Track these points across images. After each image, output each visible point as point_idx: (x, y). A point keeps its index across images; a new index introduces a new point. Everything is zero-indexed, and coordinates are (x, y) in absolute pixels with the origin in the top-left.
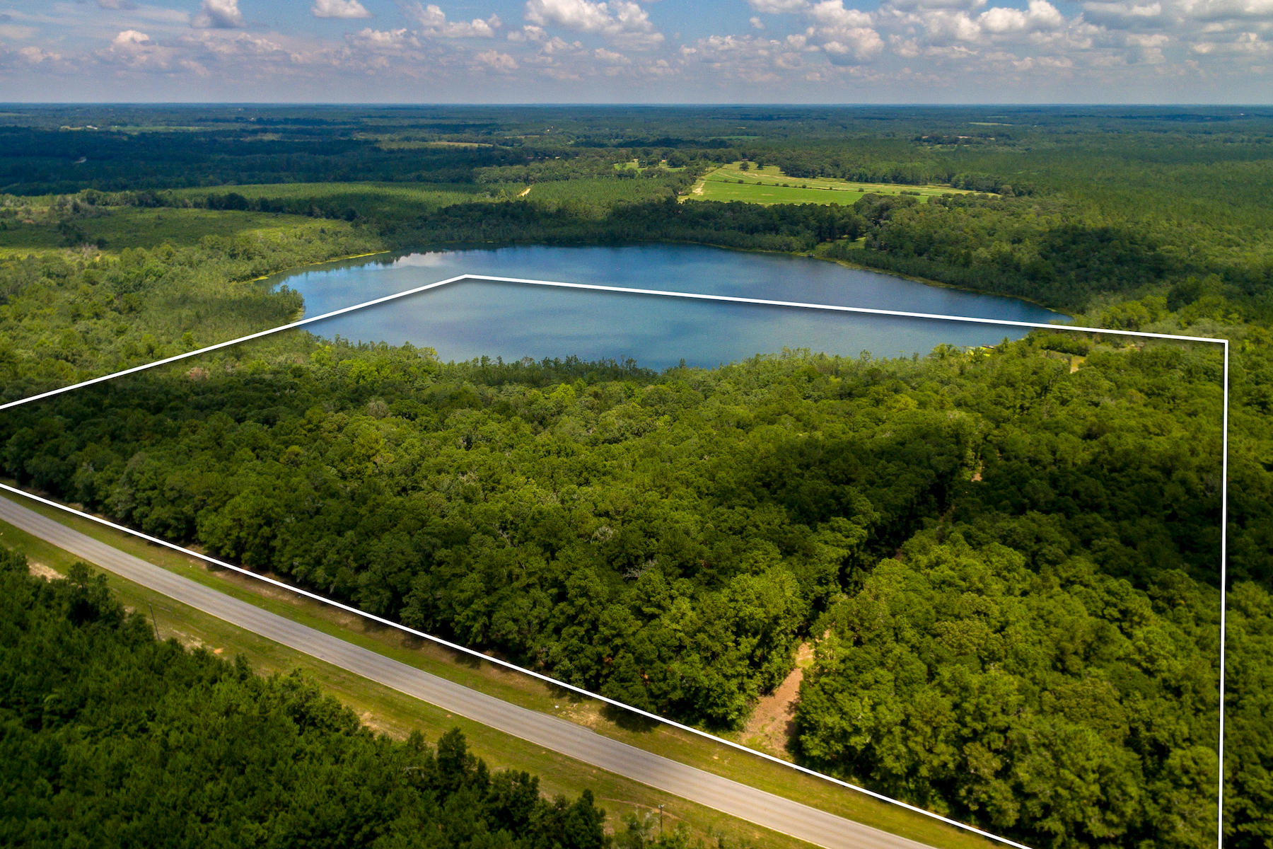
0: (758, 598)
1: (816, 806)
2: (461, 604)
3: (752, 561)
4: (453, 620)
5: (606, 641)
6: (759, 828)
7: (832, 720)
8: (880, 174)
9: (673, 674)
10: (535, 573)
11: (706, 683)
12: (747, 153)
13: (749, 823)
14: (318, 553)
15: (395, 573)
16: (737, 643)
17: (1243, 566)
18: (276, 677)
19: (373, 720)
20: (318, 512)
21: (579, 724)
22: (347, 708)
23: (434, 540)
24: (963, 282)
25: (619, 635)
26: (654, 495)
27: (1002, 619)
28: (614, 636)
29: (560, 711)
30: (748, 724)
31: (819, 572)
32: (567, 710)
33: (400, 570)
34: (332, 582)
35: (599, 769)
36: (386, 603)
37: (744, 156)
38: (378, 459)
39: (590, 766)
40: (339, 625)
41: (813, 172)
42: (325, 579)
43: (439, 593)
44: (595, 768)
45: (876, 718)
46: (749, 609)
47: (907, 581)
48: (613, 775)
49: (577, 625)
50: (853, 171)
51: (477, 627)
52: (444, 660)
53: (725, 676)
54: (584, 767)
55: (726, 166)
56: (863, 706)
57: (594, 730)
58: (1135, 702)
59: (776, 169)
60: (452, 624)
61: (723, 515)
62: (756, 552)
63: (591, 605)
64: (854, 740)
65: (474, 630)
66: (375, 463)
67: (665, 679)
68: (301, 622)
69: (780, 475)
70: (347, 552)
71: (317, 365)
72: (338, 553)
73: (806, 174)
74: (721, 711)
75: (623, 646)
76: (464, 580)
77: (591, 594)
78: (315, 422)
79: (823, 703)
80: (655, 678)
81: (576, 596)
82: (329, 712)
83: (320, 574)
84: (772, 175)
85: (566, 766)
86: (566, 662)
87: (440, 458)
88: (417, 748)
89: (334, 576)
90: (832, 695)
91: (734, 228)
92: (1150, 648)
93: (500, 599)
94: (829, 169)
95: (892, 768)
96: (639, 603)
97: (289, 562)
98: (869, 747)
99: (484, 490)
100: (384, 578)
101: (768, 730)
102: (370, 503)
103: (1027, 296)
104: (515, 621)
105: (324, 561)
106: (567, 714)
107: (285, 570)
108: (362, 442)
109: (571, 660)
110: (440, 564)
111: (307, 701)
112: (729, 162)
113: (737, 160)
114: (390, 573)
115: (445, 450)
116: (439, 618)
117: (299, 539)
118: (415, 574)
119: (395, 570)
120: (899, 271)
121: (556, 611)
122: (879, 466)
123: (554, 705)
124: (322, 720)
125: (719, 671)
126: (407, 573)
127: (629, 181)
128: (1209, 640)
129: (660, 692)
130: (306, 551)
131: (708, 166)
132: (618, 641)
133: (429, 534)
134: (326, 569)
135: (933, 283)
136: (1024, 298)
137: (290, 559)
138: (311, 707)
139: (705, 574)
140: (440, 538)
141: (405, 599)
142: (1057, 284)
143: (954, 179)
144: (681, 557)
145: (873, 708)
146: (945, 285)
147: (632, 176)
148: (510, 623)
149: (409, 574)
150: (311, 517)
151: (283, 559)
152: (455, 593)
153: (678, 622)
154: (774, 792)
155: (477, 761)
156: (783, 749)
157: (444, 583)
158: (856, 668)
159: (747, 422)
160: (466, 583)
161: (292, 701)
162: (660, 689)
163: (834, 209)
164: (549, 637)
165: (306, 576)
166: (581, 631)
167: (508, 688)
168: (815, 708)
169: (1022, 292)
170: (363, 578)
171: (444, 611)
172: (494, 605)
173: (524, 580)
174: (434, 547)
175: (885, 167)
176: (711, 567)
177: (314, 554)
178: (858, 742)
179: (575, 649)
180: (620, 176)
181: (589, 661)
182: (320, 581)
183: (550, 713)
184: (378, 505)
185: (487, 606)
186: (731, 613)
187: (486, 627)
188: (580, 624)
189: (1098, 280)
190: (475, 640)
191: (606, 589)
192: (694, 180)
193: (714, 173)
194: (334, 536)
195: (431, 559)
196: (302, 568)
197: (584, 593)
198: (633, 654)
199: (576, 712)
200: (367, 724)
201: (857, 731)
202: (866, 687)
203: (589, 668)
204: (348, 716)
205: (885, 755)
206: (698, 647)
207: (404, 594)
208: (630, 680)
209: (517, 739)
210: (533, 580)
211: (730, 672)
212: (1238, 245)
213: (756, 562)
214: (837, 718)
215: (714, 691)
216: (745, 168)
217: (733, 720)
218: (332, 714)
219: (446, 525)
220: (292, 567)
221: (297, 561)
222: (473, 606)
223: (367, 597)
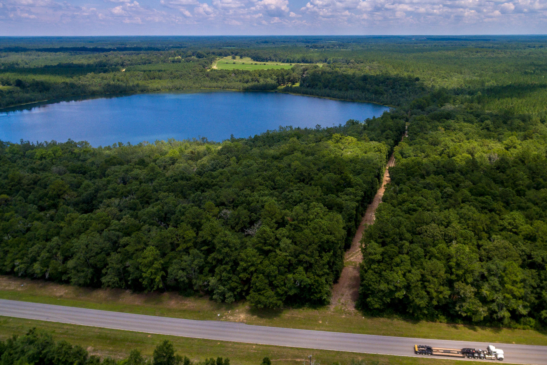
0: (328, 230)
1: (384, 335)
2: (145, 266)
3: (316, 214)
4: (141, 277)
5: (245, 270)
6: (360, 354)
7: (383, 286)
8: (296, 59)
9: (290, 280)
10: (190, 240)
11: (309, 282)
12: (234, 52)
13: (353, 353)
14: (34, 254)
15: (95, 256)
16: (321, 257)
17: (522, 185)
18: (15, 338)
19: (94, 351)
20: (28, 230)
21: (235, 322)
22: (77, 347)
23: (117, 233)
24: (347, 98)
25: (252, 265)
26: (247, 191)
27: (447, 221)
28: (249, 266)
29: (221, 317)
30: (332, 300)
31: (348, 215)
32: (225, 316)
33: (97, 254)
34: (47, 271)
35: (257, 344)
36: (90, 276)
37: (232, 53)
38: (66, 196)
39: (250, 344)
40: (56, 297)
41: (266, 59)
42: (41, 270)
43: (128, 263)
44: (253, 344)
45: (407, 280)
46: (325, 237)
47: (393, 212)
48: (266, 346)
49: (225, 264)
50: (284, 58)
51: (158, 278)
52: (136, 303)
53: (318, 276)
54: (247, 346)
55: (225, 58)
56: (399, 276)
57: (246, 323)
58: (520, 247)
59: (249, 59)
60: (140, 280)
61: (288, 196)
62: (316, 209)
63: (231, 251)
64: (397, 295)
65: (157, 280)
66: (64, 199)
67: (285, 284)
68: (26, 301)
69: (309, 174)
70: (54, 251)
71: (11, 155)
72: (48, 252)
73: (263, 60)
74: (319, 296)
75: (255, 271)
76: (145, 251)
77: (231, 245)
78: (16, 180)
79: (376, 279)
80: (279, 285)
81: (222, 248)
82: (63, 353)
83: (37, 267)
84: (247, 60)
85: (235, 348)
86: (221, 287)
87: (107, 191)
88: (136, 361)
89: (48, 267)
90: (380, 273)
91: (237, 81)
92: (515, 222)
93: (170, 259)
94: (273, 58)
95: (420, 305)
96: (260, 245)
97: (12, 264)
98: (406, 296)
99: (141, 203)
100: (86, 261)
101: (342, 301)
102: (67, 219)
103: (374, 101)
104: (183, 270)
105: (39, 258)
106: (226, 318)
107: (8, 270)
108: (53, 187)
109: (224, 285)
110: (124, 246)
111: (43, 349)
112: (226, 56)
113: (229, 55)
114: (90, 257)
115: (110, 186)
116: (130, 278)
117: (16, 248)
118: (108, 254)
119: (94, 254)
120: (318, 95)
121: (209, 259)
122: (352, 166)
123: (216, 315)
124: (58, 360)
125: (315, 274)
126: (103, 255)
127: (178, 64)
128: (532, 215)
129: (283, 292)
130: (23, 255)
131: (216, 58)
132: (252, 269)
133: (113, 230)
134: (41, 264)
135: (334, 99)
136: (374, 102)
137: (11, 262)
138: (47, 352)
139: (291, 225)
140: (121, 232)
141: (104, 271)
142: (386, 95)
143: (328, 60)
144: (275, 218)
145: (404, 275)
146: (339, 100)
147: (180, 62)
148: (180, 272)
149: (104, 255)
150: (24, 234)
151: (6, 264)
152: (139, 260)
153: (286, 252)
154: (359, 333)
155: (183, 359)
156: (354, 309)
157: (129, 256)
158: (389, 256)
159: (277, 156)
160: (146, 253)
161: (31, 352)
162: (283, 290)
163: (283, 71)
164: (206, 275)
165: (25, 272)
166: (228, 268)
167: (184, 311)
168: (373, 282)
169: (372, 100)
170: (71, 263)
171: (133, 273)
172: (166, 263)
173: (184, 246)
174: (118, 237)
175: (298, 56)
176: (293, 220)
177: (30, 256)
178: (400, 294)
179: (226, 279)
180: (173, 62)
181: (236, 284)
182: (38, 271)
183: (216, 320)
184: (73, 219)
185: (162, 264)
186: (316, 240)
187: (164, 278)
188: (227, 263)
189: (401, 93)
190: (158, 286)
191: (239, 241)
192: (212, 63)
193: (220, 60)
194: (44, 242)
195: (117, 245)
196: (22, 266)
197: (227, 244)
198: (263, 274)
199: (232, 315)
200: (92, 354)
201: (398, 289)
202: (398, 265)
203: (237, 288)
204: (78, 352)
205: (415, 298)
206: (300, 262)
207: (102, 268)
208: (264, 289)
209: (199, 340)
210: (189, 244)
211: (321, 273)
212: (446, 78)
213: (318, 214)
214: (386, 285)
215: (313, 285)
216: (234, 58)
217: (325, 299)
218: (66, 353)
219: (123, 224)
220: (14, 266)
221: (17, 262)
222: (154, 266)
223: (75, 275)
